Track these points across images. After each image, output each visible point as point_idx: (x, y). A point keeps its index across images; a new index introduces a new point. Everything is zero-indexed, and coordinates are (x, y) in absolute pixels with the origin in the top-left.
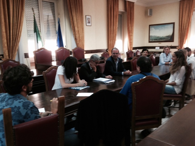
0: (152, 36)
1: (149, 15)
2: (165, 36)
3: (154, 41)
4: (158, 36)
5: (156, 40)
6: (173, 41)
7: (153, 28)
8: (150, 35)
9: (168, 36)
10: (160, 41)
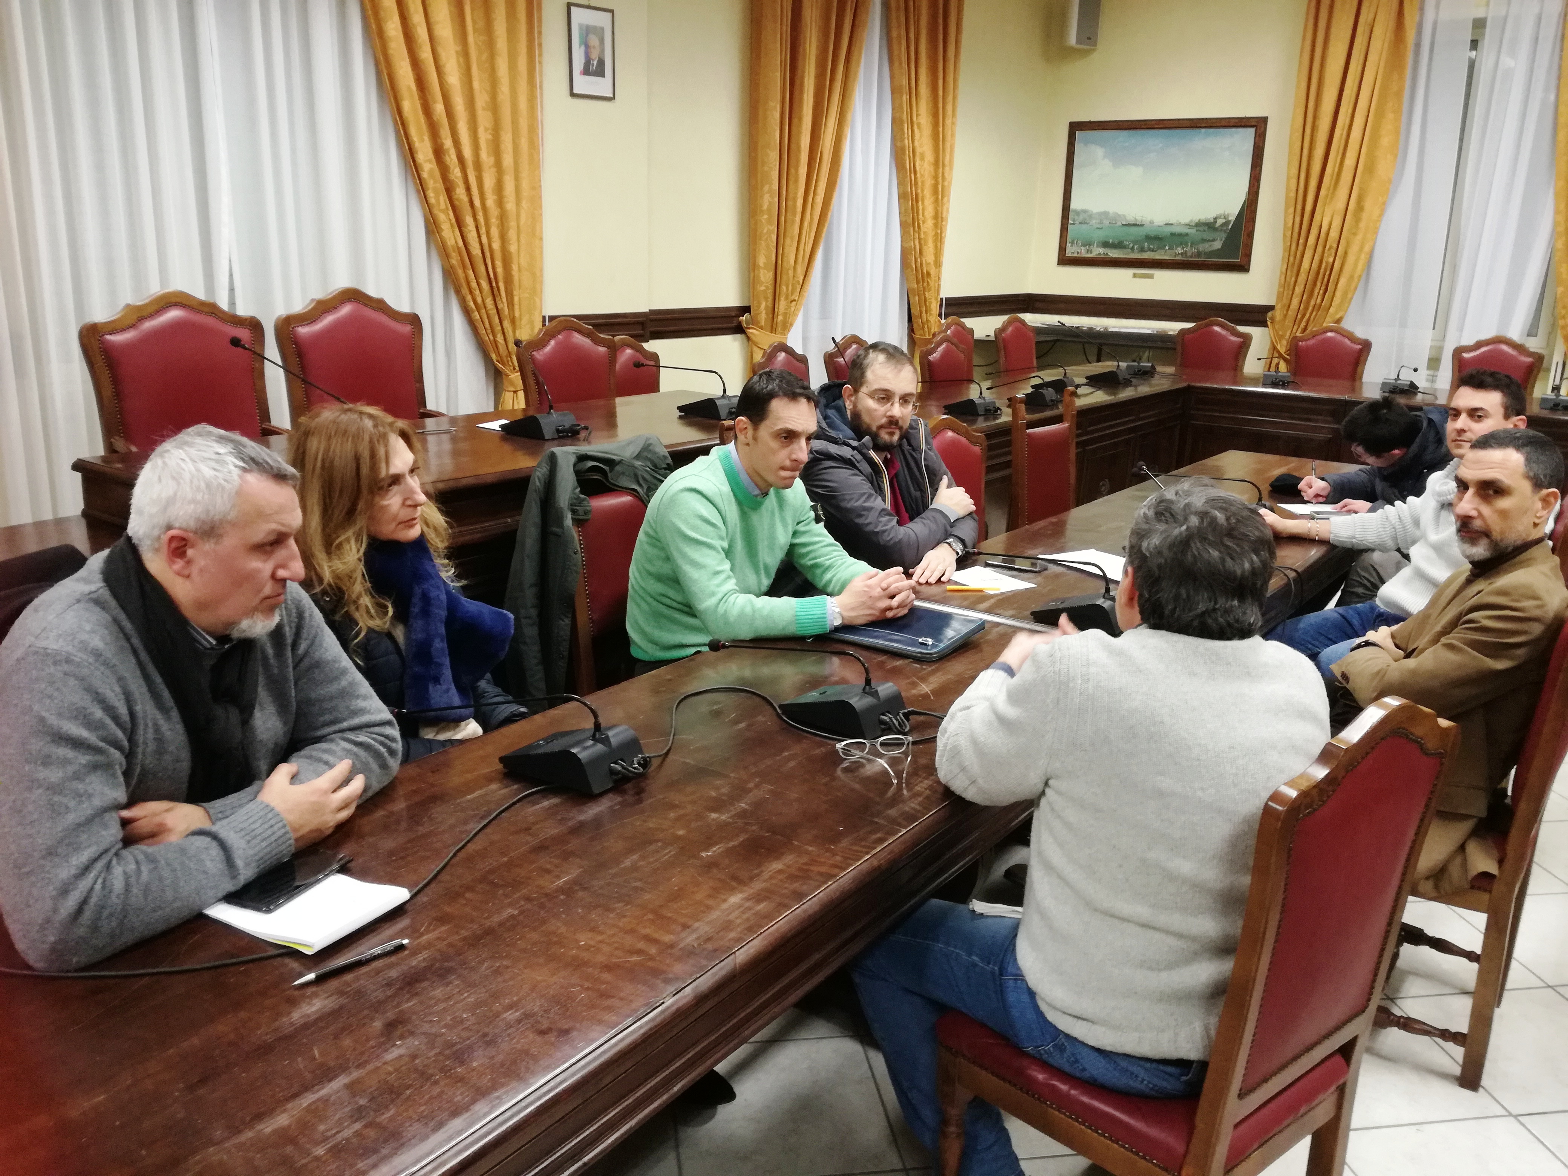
0: (1086, 217)
1: (1072, 39)
2: (1185, 220)
3: (1097, 251)
4: (1130, 219)
5: (1118, 245)
6: (1243, 267)
7: (1099, 152)
8: (1074, 205)
9: (1209, 226)
10: (1147, 255)
